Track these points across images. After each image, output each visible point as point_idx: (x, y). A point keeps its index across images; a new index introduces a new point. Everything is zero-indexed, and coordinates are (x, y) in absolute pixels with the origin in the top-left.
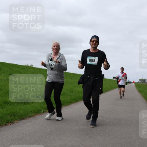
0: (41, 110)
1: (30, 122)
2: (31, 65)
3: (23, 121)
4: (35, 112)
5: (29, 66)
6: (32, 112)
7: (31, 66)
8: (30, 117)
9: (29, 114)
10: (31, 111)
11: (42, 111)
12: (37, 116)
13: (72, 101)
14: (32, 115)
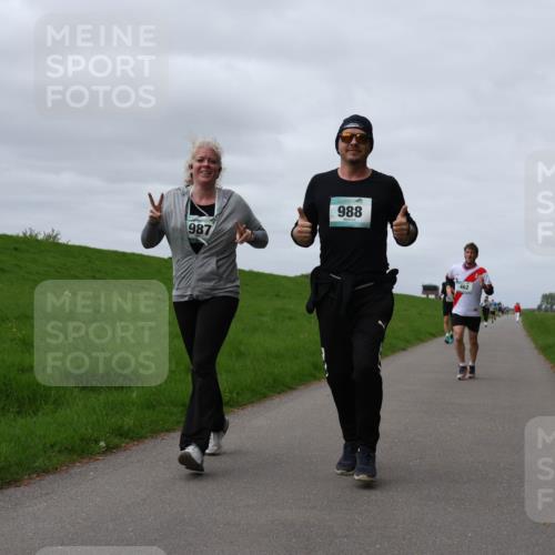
0: (97, 442)
1: (47, 494)
2: (48, 231)
3: (11, 491)
4: (70, 450)
5: (40, 237)
6: (56, 449)
7: (49, 236)
8: (46, 471)
9: (41, 459)
10: (52, 446)
11: (102, 444)
12: (76, 470)
13: (238, 394)
14: (55, 461)
